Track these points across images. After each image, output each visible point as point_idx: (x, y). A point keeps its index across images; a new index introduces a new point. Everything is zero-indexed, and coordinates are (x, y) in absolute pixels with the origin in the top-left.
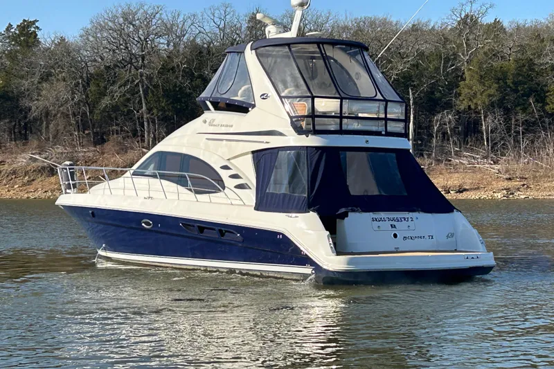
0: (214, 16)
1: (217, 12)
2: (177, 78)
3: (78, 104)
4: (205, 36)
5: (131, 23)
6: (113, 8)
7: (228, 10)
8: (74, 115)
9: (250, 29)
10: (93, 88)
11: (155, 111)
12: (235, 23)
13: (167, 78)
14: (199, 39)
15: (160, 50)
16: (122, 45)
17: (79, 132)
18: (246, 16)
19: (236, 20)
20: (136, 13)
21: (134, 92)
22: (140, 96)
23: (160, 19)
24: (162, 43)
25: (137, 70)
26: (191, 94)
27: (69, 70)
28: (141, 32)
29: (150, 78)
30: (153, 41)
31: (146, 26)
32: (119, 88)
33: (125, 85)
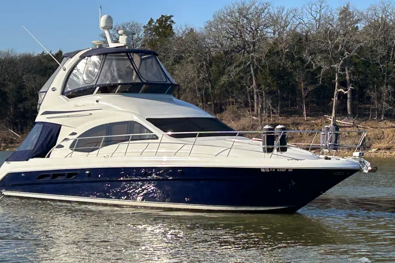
0: (312, 10)
1: (314, 7)
2: (281, 60)
3: (202, 81)
4: (304, 26)
5: (244, 17)
6: (231, 5)
7: (323, 5)
8: (200, 90)
9: (341, 19)
10: (214, 68)
11: (263, 87)
12: (328, 15)
13: (273, 60)
14: (299, 29)
15: (267, 38)
16: (237, 34)
17: (203, 103)
18: (338, 10)
19: (329, 13)
20: (249, 9)
21: (246, 71)
22: (251, 75)
23: (268, 13)
24: (269, 32)
25: (249, 54)
26: (291, 72)
27: (195, 54)
28: (253, 24)
29: (259, 60)
30: (262, 30)
31: (257, 19)
32: (235, 68)
33: (239, 66)
